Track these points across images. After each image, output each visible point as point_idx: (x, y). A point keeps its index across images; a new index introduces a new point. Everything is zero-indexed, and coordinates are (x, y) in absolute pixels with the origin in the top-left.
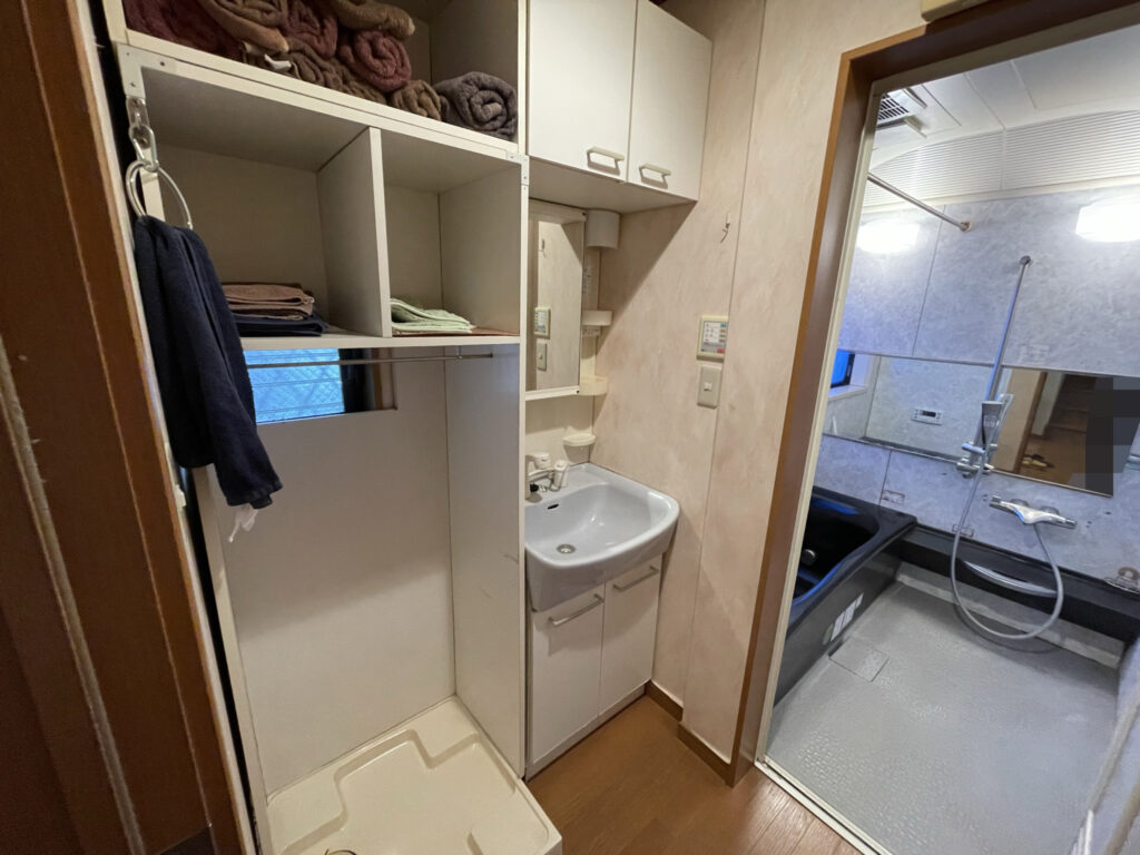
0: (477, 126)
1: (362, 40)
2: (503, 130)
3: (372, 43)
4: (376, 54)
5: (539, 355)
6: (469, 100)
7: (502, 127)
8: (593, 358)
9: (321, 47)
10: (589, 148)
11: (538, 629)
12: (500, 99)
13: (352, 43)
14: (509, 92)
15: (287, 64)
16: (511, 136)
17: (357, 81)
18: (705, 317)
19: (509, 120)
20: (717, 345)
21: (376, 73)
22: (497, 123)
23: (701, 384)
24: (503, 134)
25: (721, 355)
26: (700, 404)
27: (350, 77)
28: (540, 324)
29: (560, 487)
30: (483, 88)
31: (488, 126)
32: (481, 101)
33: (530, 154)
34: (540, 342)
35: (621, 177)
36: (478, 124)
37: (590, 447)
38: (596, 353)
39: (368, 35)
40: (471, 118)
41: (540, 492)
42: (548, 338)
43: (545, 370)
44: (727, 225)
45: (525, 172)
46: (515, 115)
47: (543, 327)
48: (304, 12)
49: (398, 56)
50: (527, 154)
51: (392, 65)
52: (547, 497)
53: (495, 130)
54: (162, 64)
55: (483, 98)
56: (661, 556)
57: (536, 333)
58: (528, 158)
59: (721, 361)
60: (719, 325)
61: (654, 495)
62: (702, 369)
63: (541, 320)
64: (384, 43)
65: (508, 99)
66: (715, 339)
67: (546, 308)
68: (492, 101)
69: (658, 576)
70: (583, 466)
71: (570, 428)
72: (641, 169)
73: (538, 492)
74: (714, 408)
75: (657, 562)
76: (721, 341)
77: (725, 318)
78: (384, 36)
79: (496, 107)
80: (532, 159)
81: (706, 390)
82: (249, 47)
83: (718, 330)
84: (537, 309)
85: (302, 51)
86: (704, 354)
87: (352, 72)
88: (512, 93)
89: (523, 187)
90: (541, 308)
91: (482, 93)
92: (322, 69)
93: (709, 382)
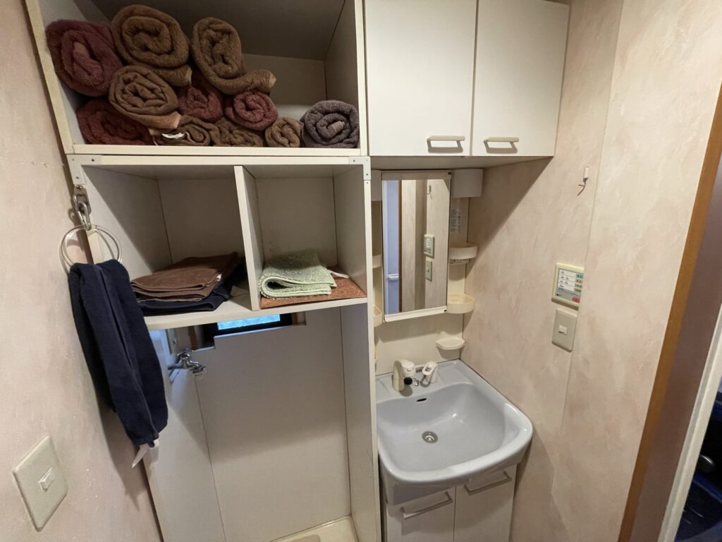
0: (324, 143)
1: (237, 101)
2: (347, 140)
3: (244, 101)
4: (248, 108)
5: (427, 268)
6: (315, 125)
7: (348, 137)
8: (463, 280)
9: (206, 115)
10: (428, 137)
11: (391, 516)
12: (342, 117)
13: (232, 105)
14: (349, 111)
15: (180, 135)
16: (355, 145)
17: (239, 129)
18: (560, 264)
19: (352, 131)
20: (573, 294)
21: (249, 121)
22: (342, 136)
23: (556, 326)
24: (348, 143)
25: (575, 304)
26: (554, 343)
27: (233, 128)
28: (428, 247)
29: (429, 383)
30: (326, 113)
31: (334, 140)
32: (326, 123)
33: (371, 155)
34: (428, 259)
35: (466, 153)
36: (326, 141)
37: (461, 350)
38: (466, 277)
39: (241, 96)
40: (319, 138)
41: (413, 386)
42: (433, 257)
43: (431, 281)
44: (585, 180)
45: (367, 170)
46: (357, 126)
47: (430, 249)
48: (196, 94)
49: (264, 105)
50: (368, 155)
51: (259, 113)
52: (417, 391)
53: (341, 142)
54: (93, 160)
55: (327, 121)
56: (516, 466)
57: (425, 253)
58: (369, 157)
59: (576, 308)
60: (575, 275)
61: (510, 408)
62: (557, 311)
63: (428, 245)
64: (252, 99)
65: (350, 117)
66: (571, 287)
67: (432, 236)
68: (335, 121)
69: (512, 483)
70: (455, 362)
71: (443, 333)
72: (486, 143)
73: (411, 386)
74: (570, 351)
75: (512, 471)
76: (576, 290)
77: (581, 269)
78: (254, 94)
79: (339, 125)
80: (371, 157)
81: (560, 332)
82: (152, 132)
83: (574, 280)
84: (426, 236)
85: (191, 122)
86: (558, 298)
87: (235, 124)
88: (351, 111)
89: (365, 182)
90: (428, 235)
91: (326, 117)
92: (208, 130)
93: (564, 326)
